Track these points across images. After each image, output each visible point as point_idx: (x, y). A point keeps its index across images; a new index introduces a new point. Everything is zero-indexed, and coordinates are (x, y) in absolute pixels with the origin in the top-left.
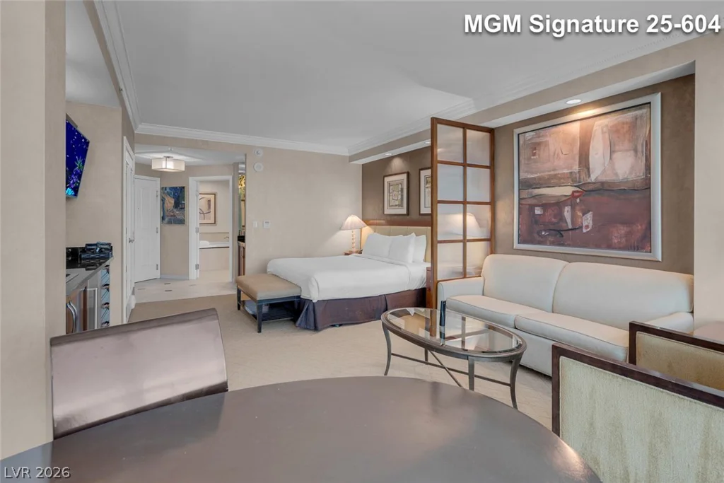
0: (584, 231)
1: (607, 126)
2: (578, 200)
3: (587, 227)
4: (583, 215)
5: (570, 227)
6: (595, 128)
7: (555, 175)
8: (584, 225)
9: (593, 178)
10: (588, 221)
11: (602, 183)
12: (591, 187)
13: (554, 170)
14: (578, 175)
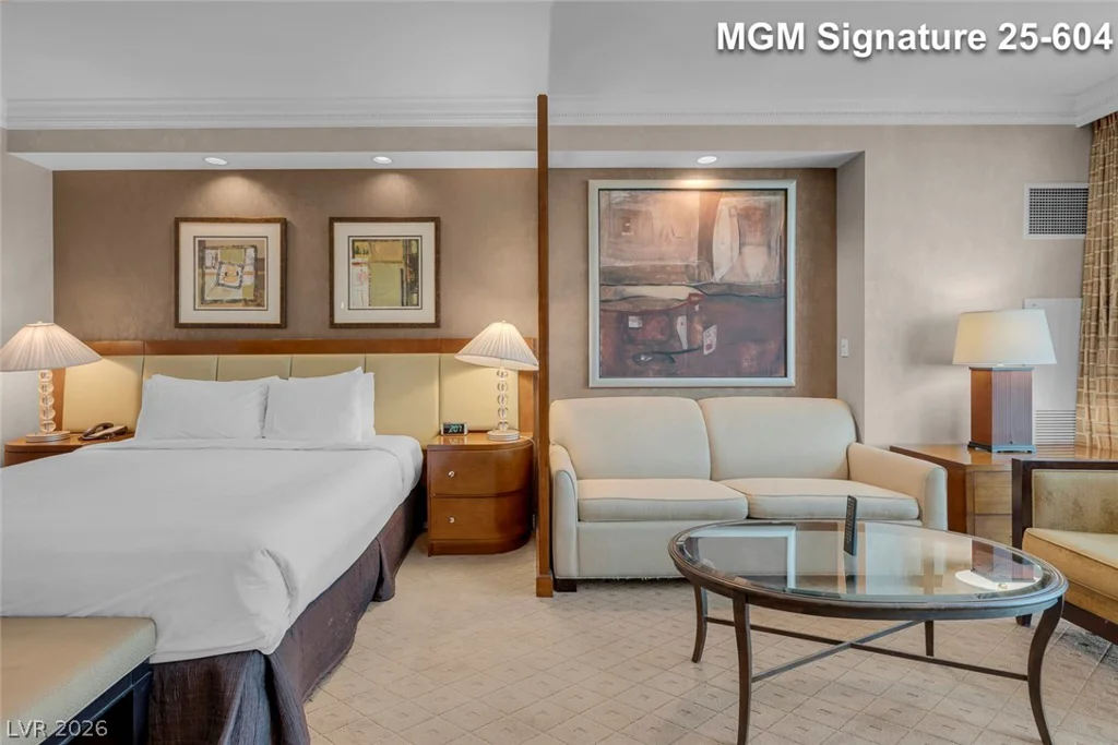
0: (706, 352)
1: (736, 208)
2: (697, 308)
3: (709, 347)
4: (705, 328)
5: (685, 347)
6: (719, 207)
7: (663, 267)
8: (705, 344)
9: (717, 277)
10: (710, 337)
11: (730, 285)
12: (714, 290)
13: (661, 259)
14: (697, 272)
